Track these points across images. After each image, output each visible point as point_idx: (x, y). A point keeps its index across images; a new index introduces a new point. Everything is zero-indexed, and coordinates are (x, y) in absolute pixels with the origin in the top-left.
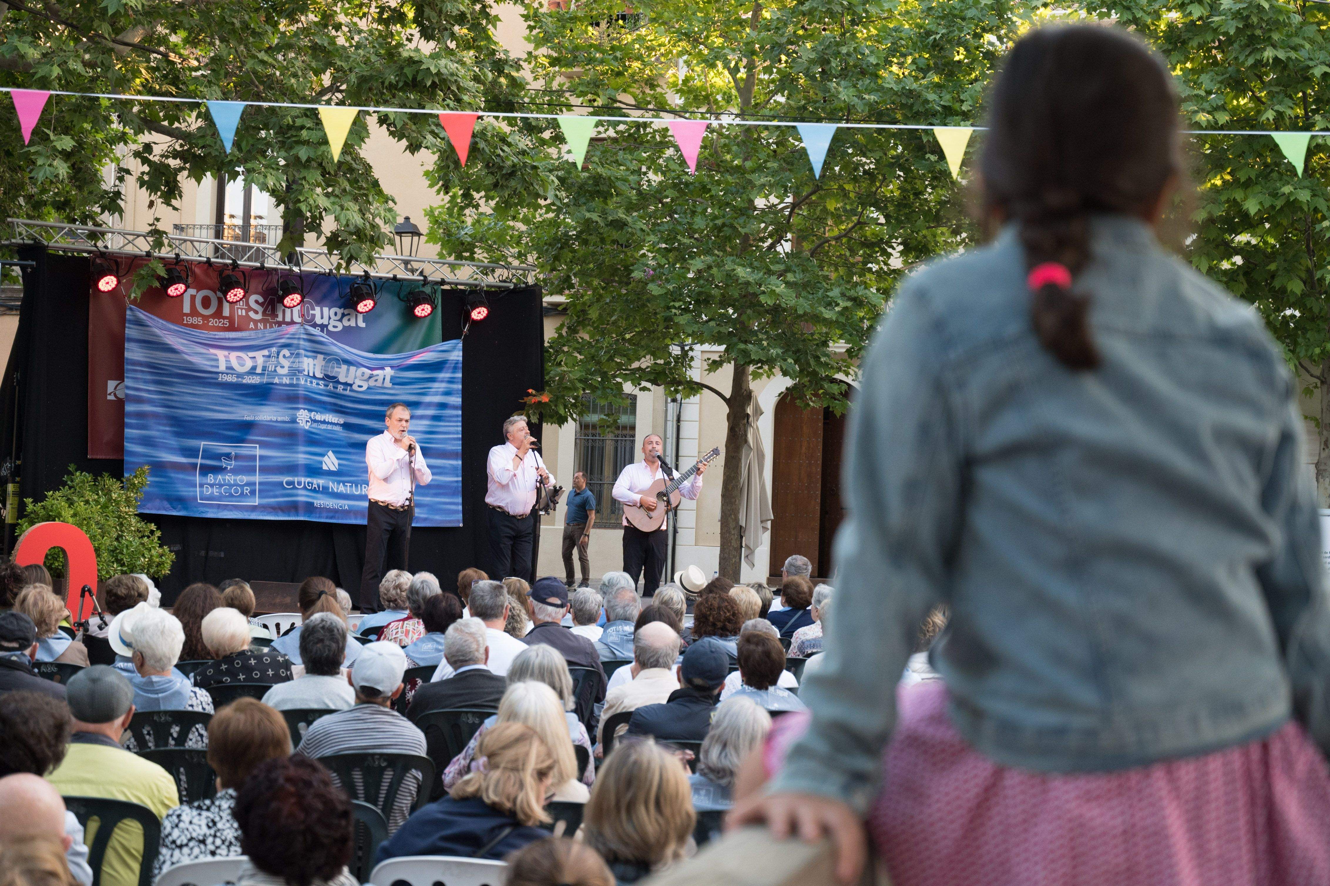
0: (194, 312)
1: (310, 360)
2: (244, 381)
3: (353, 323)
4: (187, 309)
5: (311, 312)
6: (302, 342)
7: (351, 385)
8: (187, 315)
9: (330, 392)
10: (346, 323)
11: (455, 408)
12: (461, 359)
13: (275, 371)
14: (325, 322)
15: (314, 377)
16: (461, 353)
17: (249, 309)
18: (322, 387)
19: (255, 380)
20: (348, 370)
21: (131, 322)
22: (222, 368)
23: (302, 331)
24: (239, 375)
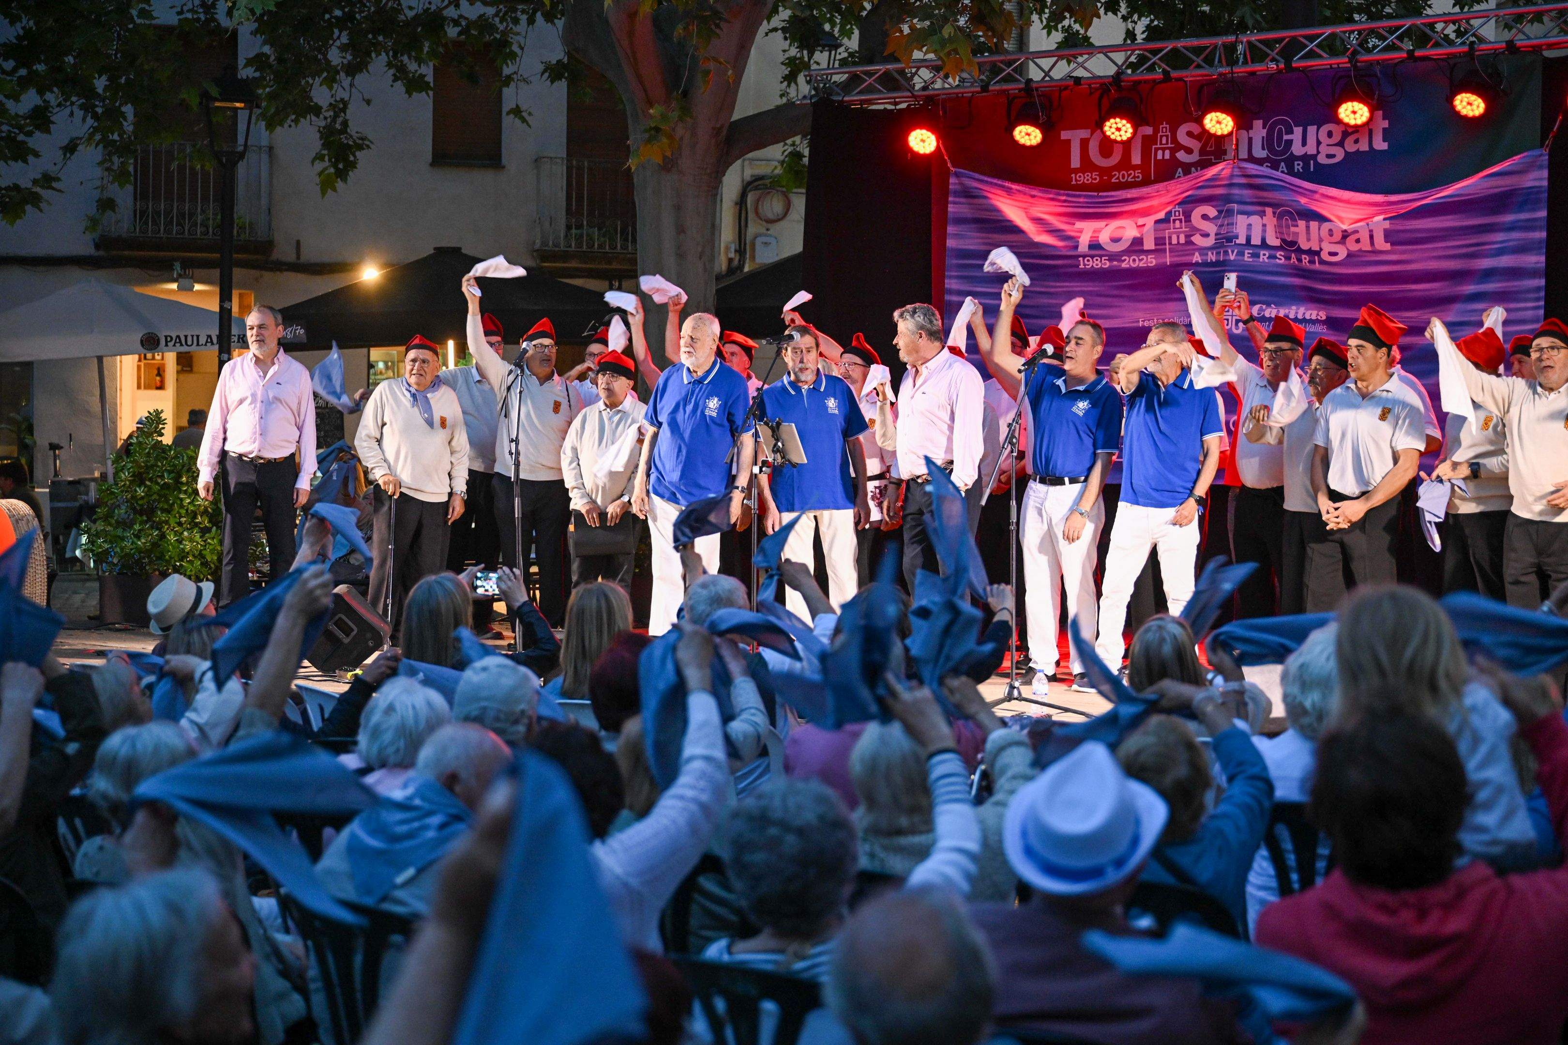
0: (1087, 164)
1: (1255, 220)
2: (1124, 265)
3: (1364, 146)
4: (1075, 163)
5: (1286, 137)
6: (1236, 191)
7: (1318, 253)
8: (1076, 171)
9: (1294, 267)
10: (1350, 147)
11: (1532, 273)
12: (1545, 183)
13: (1189, 242)
14: (1311, 149)
15: (1264, 245)
16: (1545, 173)
17: (1179, 147)
18: (1283, 261)
19: (1151, 261)
20: (1308, 227)
21: (956, 194)
22: (1083, 248)
23: (1237, 172)
24: (1112, 257)
